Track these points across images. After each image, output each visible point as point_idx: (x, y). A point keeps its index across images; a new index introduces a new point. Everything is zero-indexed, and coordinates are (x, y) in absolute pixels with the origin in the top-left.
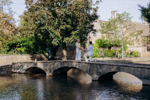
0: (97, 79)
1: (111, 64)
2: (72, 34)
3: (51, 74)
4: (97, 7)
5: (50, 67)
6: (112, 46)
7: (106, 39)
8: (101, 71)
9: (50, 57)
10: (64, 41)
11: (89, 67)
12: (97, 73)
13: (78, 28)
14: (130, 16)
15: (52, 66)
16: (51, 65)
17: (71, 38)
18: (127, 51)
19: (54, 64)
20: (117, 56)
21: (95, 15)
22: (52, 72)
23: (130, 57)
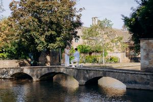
0: (84, 84)
2: (56, 40)
3: (38, 79)
4: (81, 14)
5: (37, 72)
6: (93, 52)
7: (87, 45)
8: (88, 76)
9: (32, 63)
10: (49, 47)
11: (76, 73)
12: (84, 78)
13: (62, 34)
14: (110, 23)
15: (39, 72)
16: (38, 70)
17: (56, 44)
18: (107, 57)
19: (41, 70)
20: (98, 62)
21: (79, 22)
22: (39, 77)
23: (110, 63)
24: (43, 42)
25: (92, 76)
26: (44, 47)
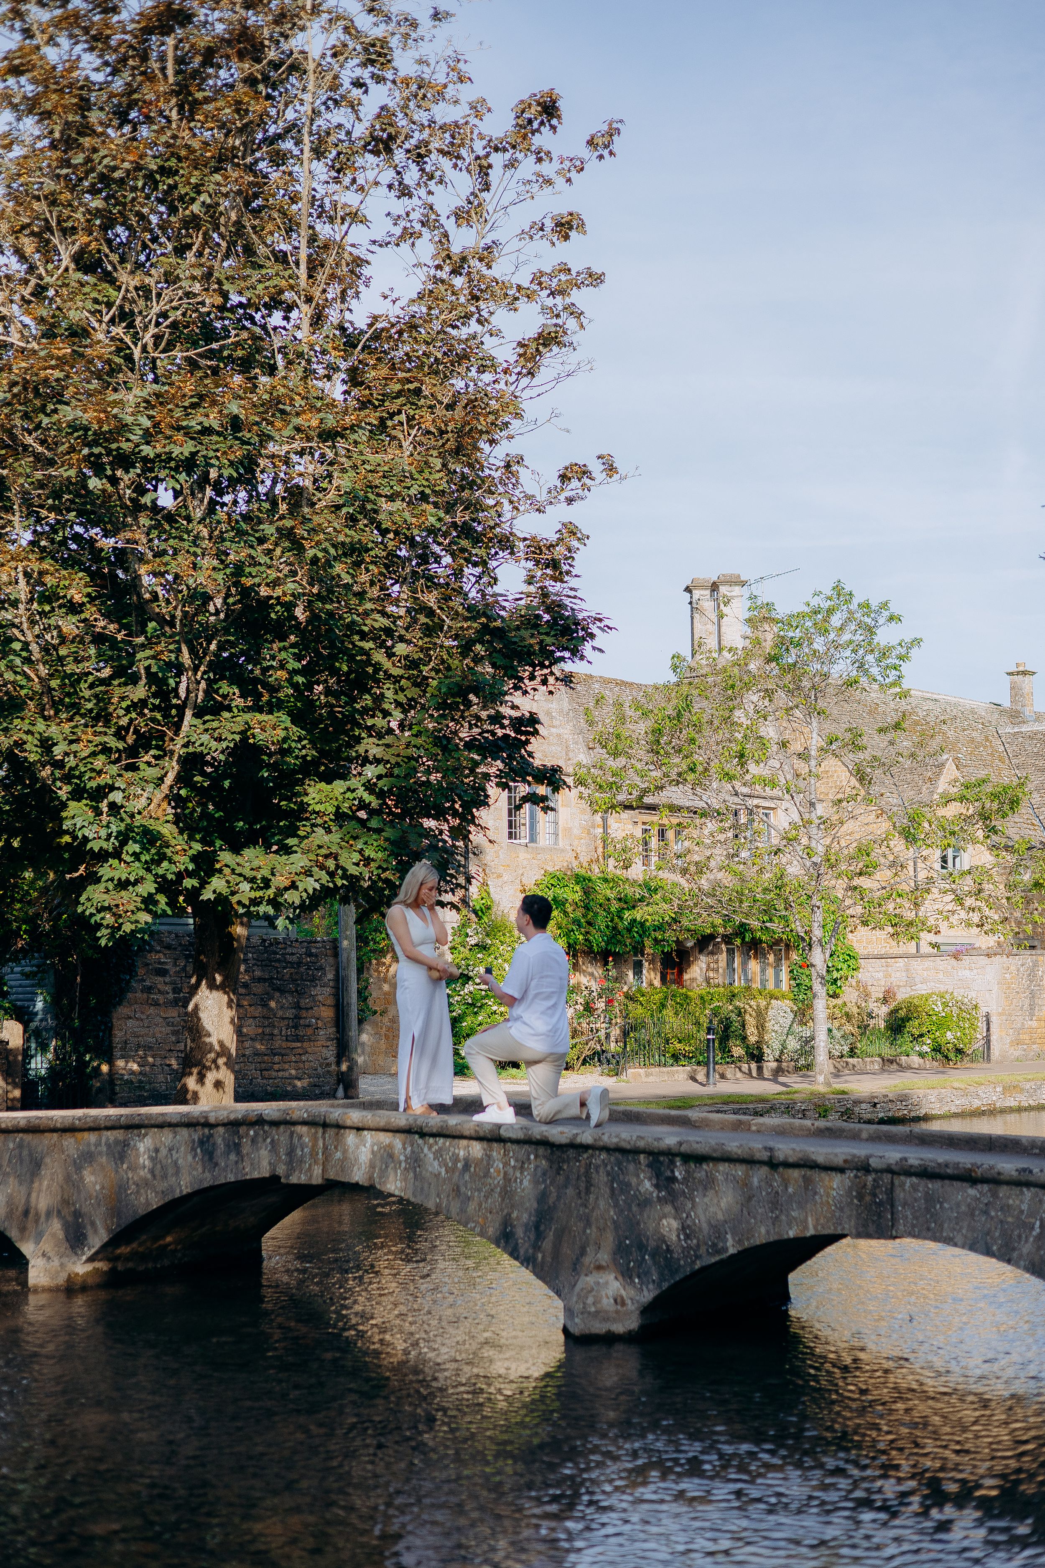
0: (630, 1323)
1: (785, 1149)
2: (301, 812)
3: (81, 1268)
4: (571, 530)
5: (72, 1182)
6: (705, 942)
7: (637, 871)
8: (670, 1226)
10: (217, 884)
11: (525, 1185)
12: (621, 1250)
13: (370, 746)
14: (886, 636)
15: (91, 1179)
16: (88, 1157)
17: (299, 861)
18: (849, 995)
19: (121, 1152)
20: (756, 1055)
21: (554, 607)
22: (97, 1240)
24: (150, 838)
25: (718, 1231)
26: (166, 886)
